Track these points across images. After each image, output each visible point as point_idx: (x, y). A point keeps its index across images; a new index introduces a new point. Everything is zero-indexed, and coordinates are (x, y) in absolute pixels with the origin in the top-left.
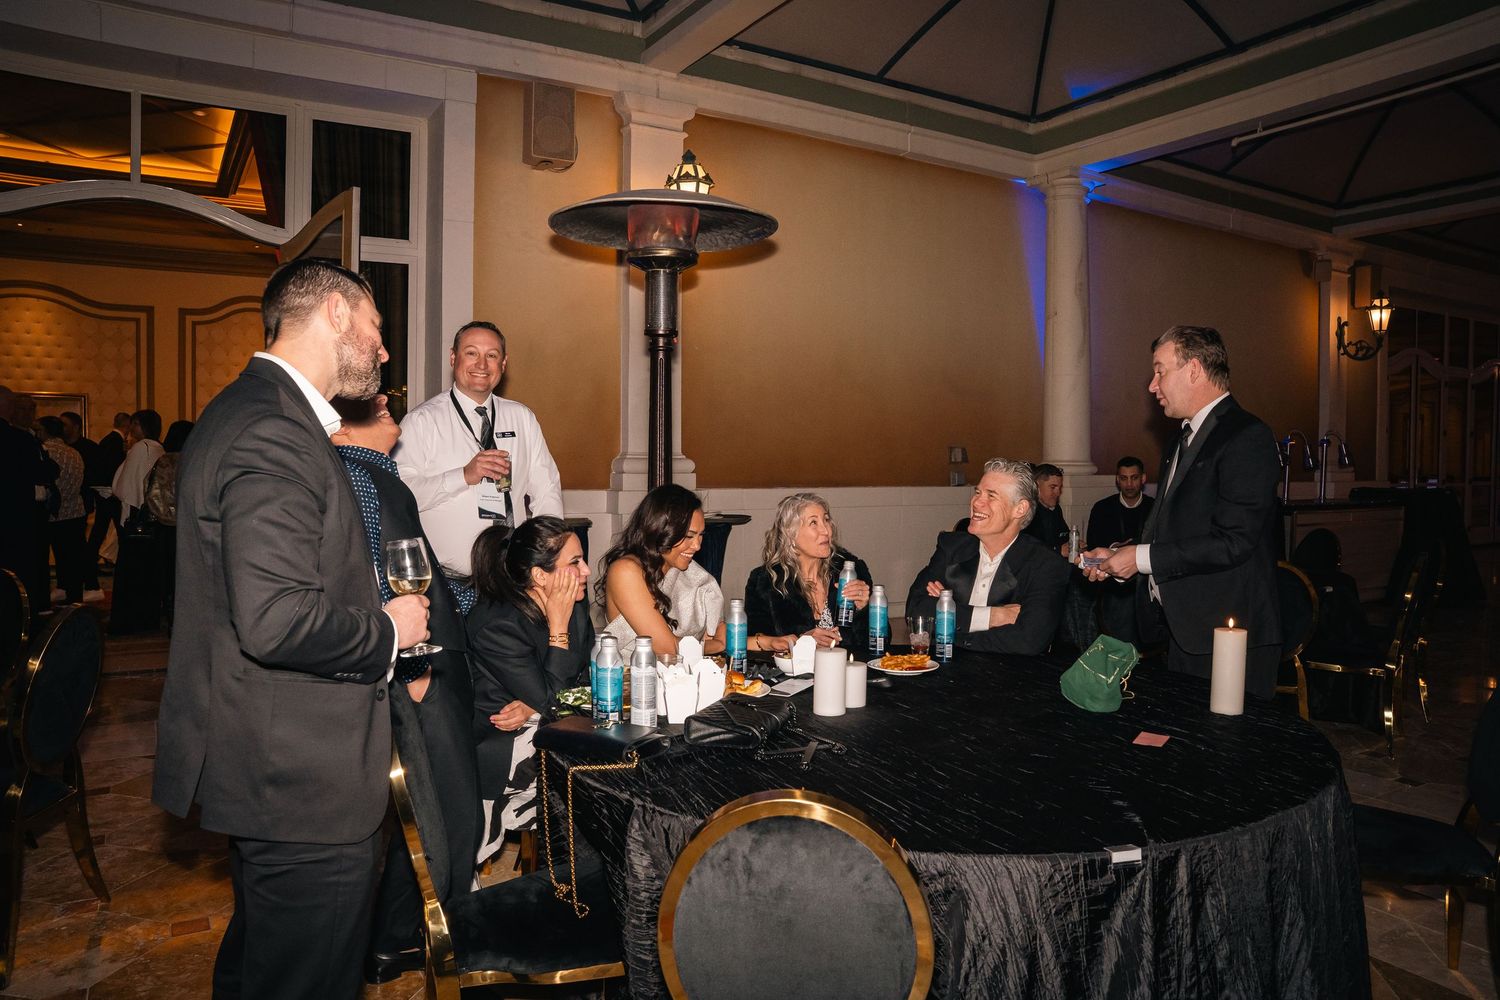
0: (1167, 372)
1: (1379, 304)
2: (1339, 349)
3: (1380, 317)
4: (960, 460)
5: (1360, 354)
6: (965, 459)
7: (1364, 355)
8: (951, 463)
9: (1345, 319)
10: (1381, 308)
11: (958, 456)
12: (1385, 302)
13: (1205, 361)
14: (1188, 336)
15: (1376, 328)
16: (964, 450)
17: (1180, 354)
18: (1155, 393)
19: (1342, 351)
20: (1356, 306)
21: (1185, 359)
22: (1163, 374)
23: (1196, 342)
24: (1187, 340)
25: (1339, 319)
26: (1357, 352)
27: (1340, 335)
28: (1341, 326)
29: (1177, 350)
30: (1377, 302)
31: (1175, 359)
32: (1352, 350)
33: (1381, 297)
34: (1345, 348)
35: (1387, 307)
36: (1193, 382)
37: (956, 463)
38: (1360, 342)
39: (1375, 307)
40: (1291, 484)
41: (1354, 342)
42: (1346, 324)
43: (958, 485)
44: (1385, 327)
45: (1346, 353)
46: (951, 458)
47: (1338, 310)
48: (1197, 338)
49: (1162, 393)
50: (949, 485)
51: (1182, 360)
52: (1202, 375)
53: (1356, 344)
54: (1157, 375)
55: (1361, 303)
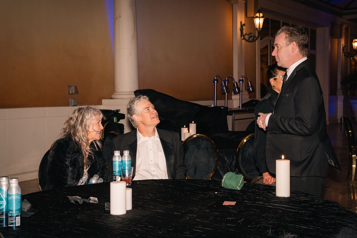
0: (281, 47)
1: (258, 16)
2: (241, 36)
3: (259, 22)
4: (74, 92)
5: (251, 39)
6: (77, 92)
7: (252, 40)
8: (70, 94)
9: (243, 23)
10: (260, 17)
11: (72, 90)
12: (261, 15)
13: (299, 43)
14: (292, 32)
15: (258, 27)
16: (76, 87)
17: (288, 39)
18: (275, 56)
19: (242, 38)
20: (248, 16)
21: (290, 42)
22: (279, 48)
23: (295, 34)
24: (291, 33)
25: (241, 22)
26: (249, 38)
27: (242, 30)
28: (242, 26)
29: (286, 37)
30: (258, 15)
31: (285, 42)
32: (247, 37)
33: (259, 12)
34: (244, 36)
35: (262, 17)
36: (293, 53)
37: (72, 94)
38: (250, 33)
39: (257, 17)
40: (217, 101)
41: (248, 34)
42: (244, 25)
43: (74, 106)
44: (261, 27)
45: (244, 39)
46: (69, 92)
47: (240, 18)
48: (295, 32)
49: (278, 56)
50: (69, 106)
51: (288, 42)
52: (297, 50)
53: (249, 35)
54: (276, 48)
55: (250, 14)
